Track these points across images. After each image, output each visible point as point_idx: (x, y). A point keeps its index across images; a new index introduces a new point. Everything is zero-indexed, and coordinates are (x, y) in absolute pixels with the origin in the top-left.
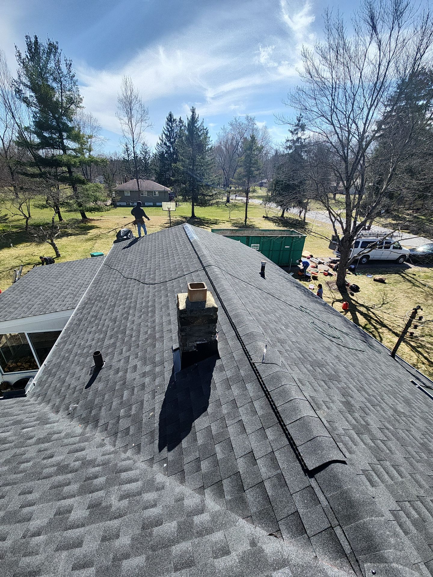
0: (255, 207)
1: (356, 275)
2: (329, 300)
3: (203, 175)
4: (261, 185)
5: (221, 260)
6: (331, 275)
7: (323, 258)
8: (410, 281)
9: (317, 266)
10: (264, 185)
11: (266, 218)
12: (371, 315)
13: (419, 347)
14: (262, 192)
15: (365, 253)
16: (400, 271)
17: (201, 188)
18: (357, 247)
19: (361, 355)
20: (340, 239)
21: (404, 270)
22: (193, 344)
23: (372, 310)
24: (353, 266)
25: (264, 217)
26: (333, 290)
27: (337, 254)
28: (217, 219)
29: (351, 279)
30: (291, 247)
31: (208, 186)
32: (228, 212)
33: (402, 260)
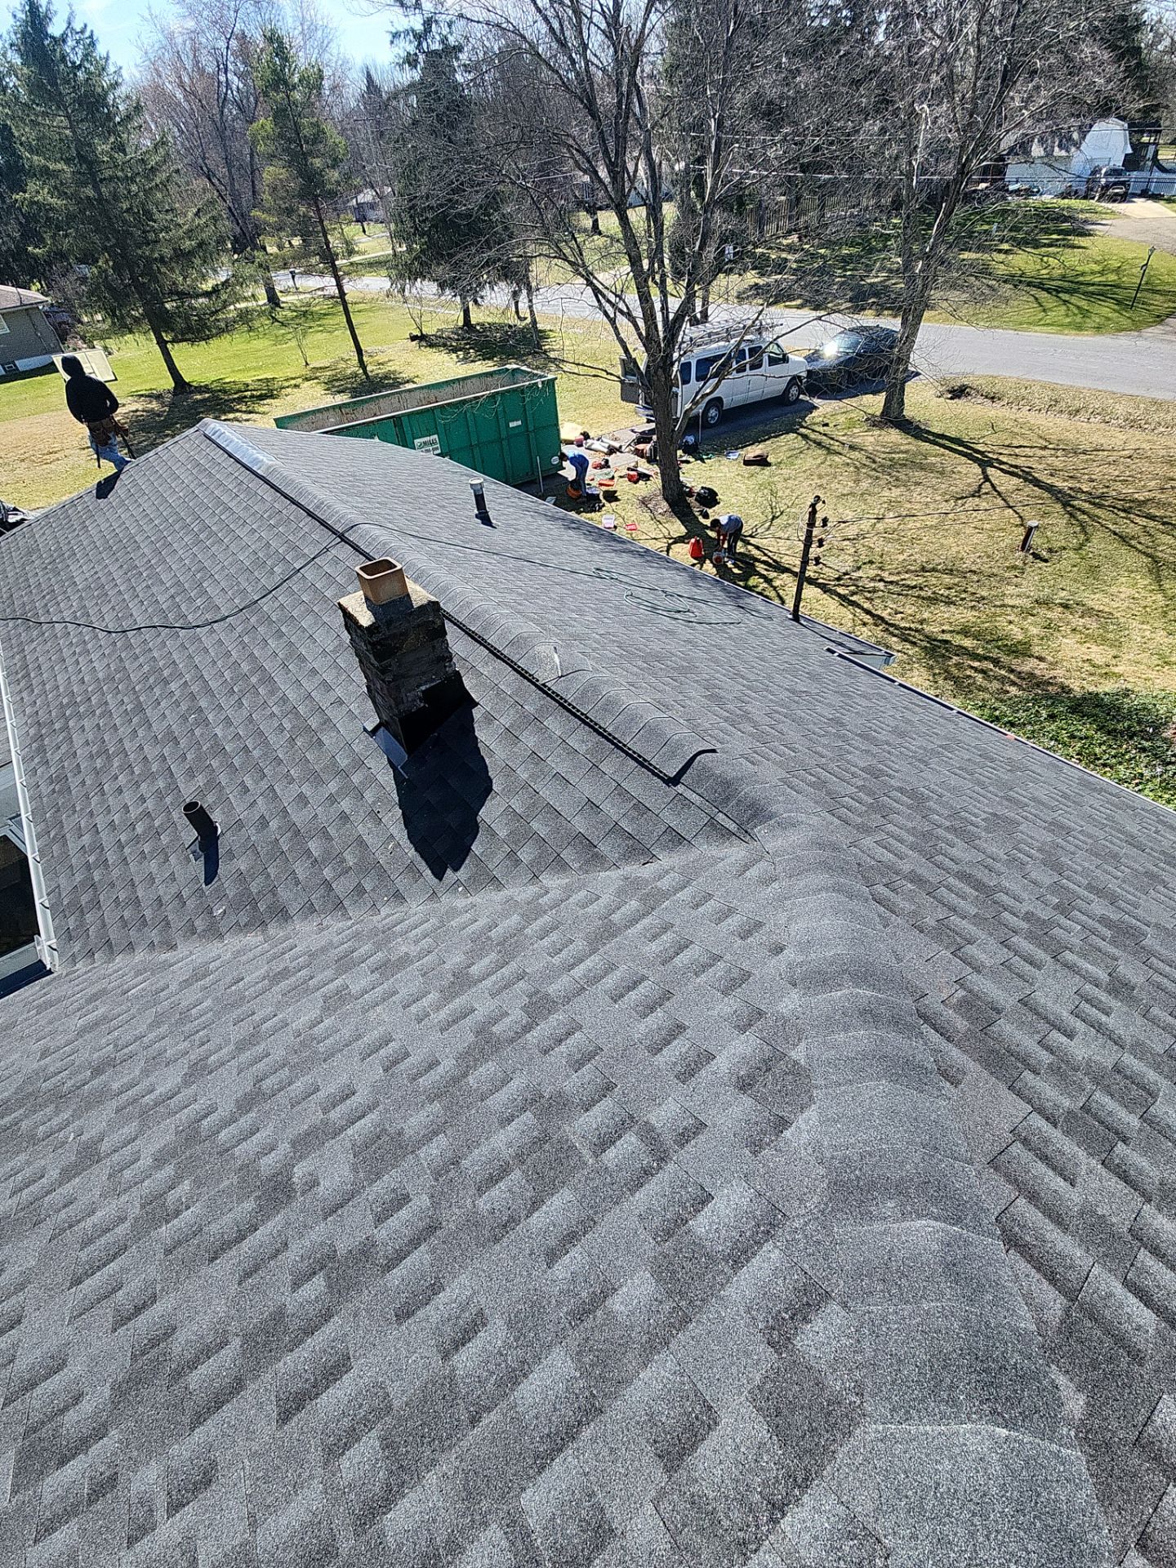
0: (372, 304)
1: (703, 461)
2: (659, 545)
3: (149, 215)
4: (361, 216)
5: (368, 505)
6: (645, 477)
7: (616, 435)
8: (819, 444)
9: (607, 461)
10: (371, 214)
11: (421, 339)
12: (755, 552)
13: (853, 593)
14: (374, 241)
15: (708, 394)
16: (794, 423)
17: (163, 270)
18: (688, 382)
19: (733, 631)
20: (642, 367)
21: (803, 418)
22: (415, 693)
23: (752, 541)
24: (691, 439)
25: (413, 338)
26: (659, 518)
27: (647, 412)
28: (269, 376)
29: (695, 474)
30: (525, 422)
31: (183, 257)
32: (293, 343)
33: (794, 390)
